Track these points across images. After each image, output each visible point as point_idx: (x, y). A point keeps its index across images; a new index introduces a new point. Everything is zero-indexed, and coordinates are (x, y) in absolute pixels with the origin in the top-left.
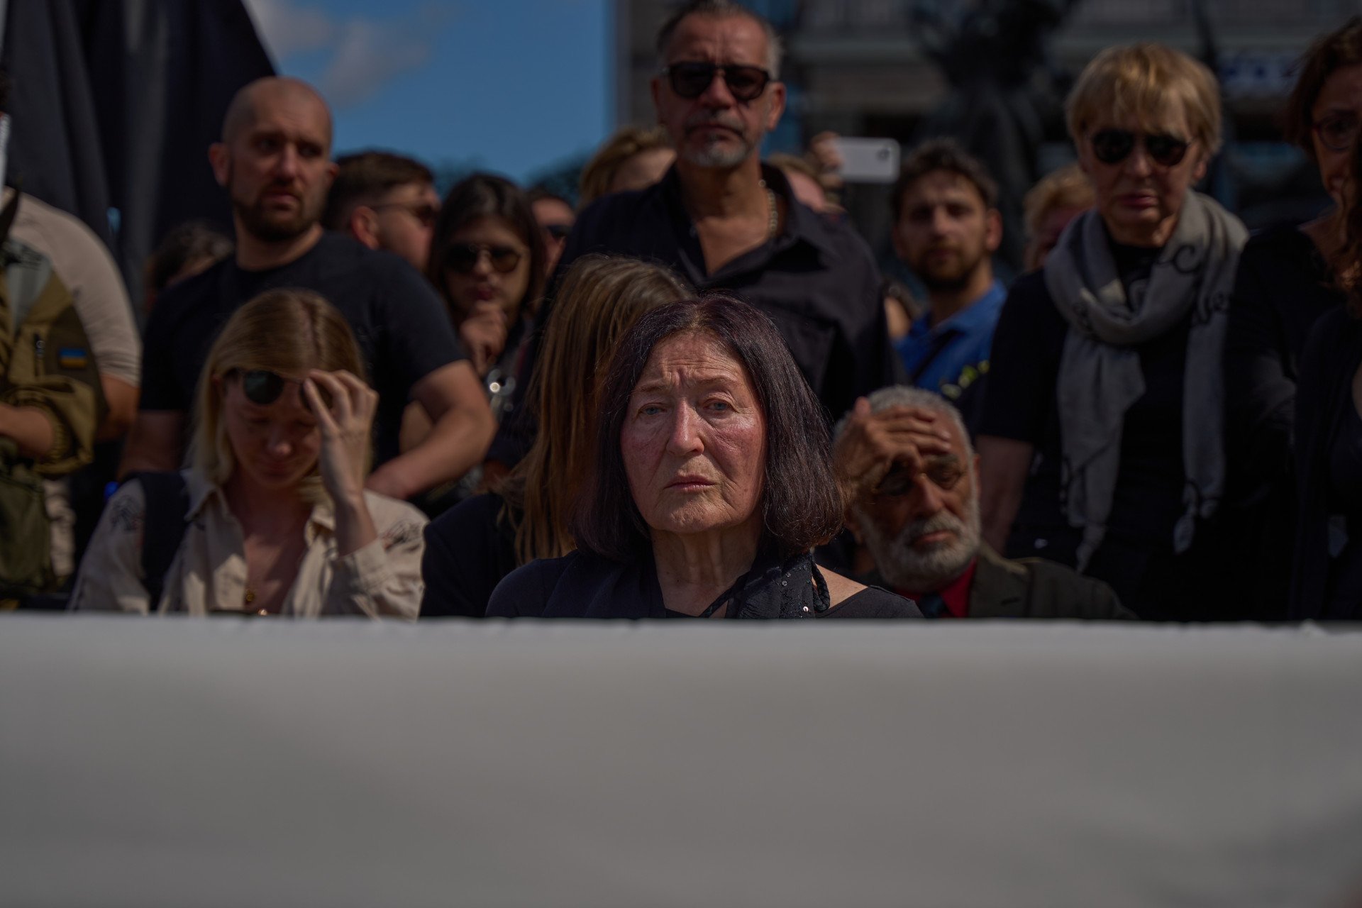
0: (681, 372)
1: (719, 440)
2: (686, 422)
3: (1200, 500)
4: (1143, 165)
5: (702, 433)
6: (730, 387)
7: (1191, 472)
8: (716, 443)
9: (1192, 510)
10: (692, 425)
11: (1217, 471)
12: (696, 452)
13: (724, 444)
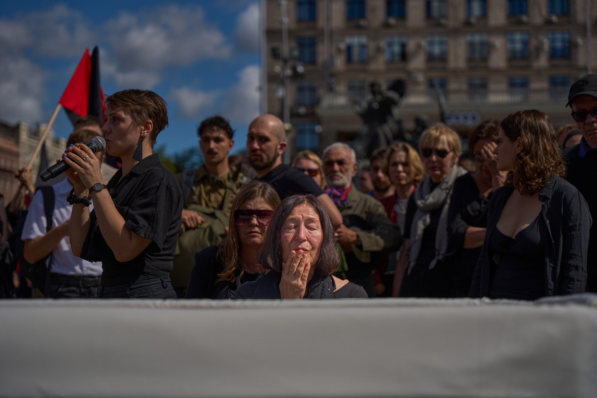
0: (302, 215)
1: (312, 238)
2: (303, 231)
3: (439, 255)
4: (434, 158)
5: (307, 236)
6: (316, 222)
7: (437, 247)
8: (311, 238)
9: (437, 257)
10: (304, 232)
11: (444, 248)
12: (305, 241)
13: (313, 239)
